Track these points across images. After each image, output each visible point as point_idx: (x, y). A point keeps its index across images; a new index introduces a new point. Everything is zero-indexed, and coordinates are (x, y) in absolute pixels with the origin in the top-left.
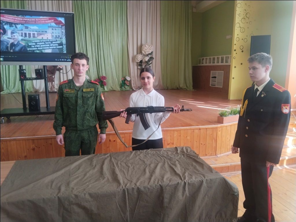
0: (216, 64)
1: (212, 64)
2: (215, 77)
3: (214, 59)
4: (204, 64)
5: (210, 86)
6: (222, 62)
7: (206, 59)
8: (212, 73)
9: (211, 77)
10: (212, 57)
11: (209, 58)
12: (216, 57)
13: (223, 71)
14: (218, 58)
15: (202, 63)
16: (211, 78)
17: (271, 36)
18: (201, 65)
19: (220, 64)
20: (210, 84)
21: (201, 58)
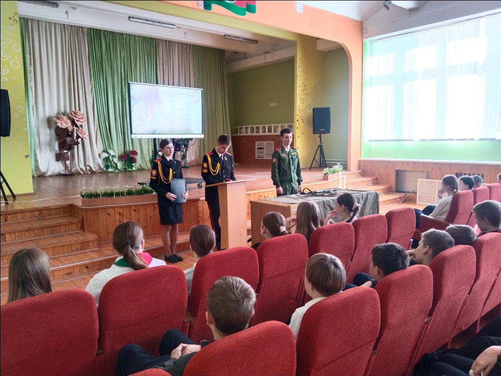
0: (261, 133)
1: (255, 134)
2: (261, 148)
3: (258, 128)
4: (244, 134)
5: (256, 158)
6: (270, 131)
7: (246, 128)
8: (257, 144)
9: (256, 148)
10: (255, 126)
11: (251, 127)
12: (261, 126)
13: (273, 141)
14: (264, 128)
15: (240, 133)
16: (256, 150)
17: (331, 109)
18: (239, 134)
19: (267, 133)
20: (256, 156)
21: (239, 127)
